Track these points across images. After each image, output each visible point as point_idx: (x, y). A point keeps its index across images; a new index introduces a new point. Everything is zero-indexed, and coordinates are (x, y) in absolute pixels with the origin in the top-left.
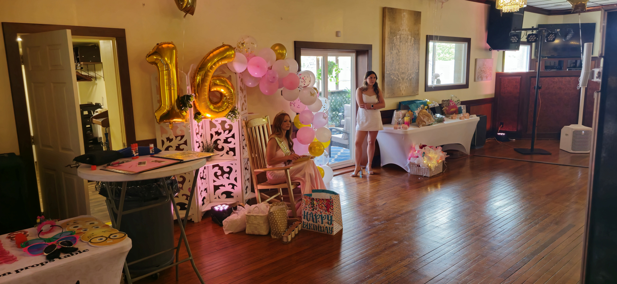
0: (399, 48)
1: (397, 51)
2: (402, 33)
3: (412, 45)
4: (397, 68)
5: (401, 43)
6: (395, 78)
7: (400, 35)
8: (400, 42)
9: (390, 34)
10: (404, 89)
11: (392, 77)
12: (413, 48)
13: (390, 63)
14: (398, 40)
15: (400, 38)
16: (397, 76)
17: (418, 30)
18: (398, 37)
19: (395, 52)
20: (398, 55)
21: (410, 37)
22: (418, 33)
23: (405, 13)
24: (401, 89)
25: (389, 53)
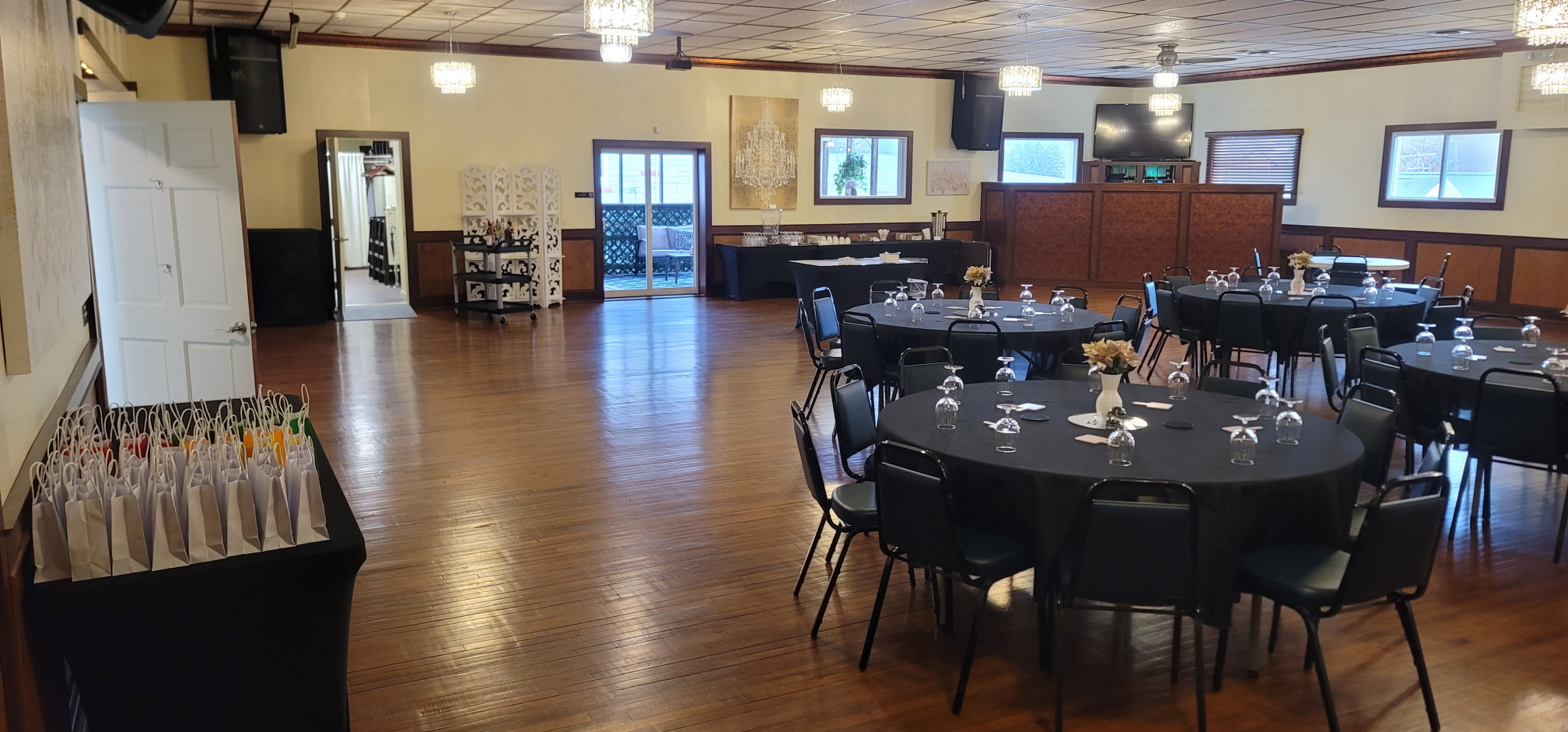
0: (757, 147)
1: (754, 150)
2: (763, 127)
3: (782, 142)
4: (754, 171)
5: (761, 140)
6: (750, 184)
7: (759, 130)
8: (760, 138)
9: (739, 128)
10: (769, 199)
11: (746, 183)
12: (784, 147)
13: (741, 164)
14: (756, 136)
15: (759, 133)
16: (754, 182)
17: (794, 123)
18: (755, 131)
19: (749, 151)
20: (755, 155)
21: (777, 132)
22: (794, 128)
23: (767, 102)
24: (763, 199)
25: (740, 152)
